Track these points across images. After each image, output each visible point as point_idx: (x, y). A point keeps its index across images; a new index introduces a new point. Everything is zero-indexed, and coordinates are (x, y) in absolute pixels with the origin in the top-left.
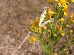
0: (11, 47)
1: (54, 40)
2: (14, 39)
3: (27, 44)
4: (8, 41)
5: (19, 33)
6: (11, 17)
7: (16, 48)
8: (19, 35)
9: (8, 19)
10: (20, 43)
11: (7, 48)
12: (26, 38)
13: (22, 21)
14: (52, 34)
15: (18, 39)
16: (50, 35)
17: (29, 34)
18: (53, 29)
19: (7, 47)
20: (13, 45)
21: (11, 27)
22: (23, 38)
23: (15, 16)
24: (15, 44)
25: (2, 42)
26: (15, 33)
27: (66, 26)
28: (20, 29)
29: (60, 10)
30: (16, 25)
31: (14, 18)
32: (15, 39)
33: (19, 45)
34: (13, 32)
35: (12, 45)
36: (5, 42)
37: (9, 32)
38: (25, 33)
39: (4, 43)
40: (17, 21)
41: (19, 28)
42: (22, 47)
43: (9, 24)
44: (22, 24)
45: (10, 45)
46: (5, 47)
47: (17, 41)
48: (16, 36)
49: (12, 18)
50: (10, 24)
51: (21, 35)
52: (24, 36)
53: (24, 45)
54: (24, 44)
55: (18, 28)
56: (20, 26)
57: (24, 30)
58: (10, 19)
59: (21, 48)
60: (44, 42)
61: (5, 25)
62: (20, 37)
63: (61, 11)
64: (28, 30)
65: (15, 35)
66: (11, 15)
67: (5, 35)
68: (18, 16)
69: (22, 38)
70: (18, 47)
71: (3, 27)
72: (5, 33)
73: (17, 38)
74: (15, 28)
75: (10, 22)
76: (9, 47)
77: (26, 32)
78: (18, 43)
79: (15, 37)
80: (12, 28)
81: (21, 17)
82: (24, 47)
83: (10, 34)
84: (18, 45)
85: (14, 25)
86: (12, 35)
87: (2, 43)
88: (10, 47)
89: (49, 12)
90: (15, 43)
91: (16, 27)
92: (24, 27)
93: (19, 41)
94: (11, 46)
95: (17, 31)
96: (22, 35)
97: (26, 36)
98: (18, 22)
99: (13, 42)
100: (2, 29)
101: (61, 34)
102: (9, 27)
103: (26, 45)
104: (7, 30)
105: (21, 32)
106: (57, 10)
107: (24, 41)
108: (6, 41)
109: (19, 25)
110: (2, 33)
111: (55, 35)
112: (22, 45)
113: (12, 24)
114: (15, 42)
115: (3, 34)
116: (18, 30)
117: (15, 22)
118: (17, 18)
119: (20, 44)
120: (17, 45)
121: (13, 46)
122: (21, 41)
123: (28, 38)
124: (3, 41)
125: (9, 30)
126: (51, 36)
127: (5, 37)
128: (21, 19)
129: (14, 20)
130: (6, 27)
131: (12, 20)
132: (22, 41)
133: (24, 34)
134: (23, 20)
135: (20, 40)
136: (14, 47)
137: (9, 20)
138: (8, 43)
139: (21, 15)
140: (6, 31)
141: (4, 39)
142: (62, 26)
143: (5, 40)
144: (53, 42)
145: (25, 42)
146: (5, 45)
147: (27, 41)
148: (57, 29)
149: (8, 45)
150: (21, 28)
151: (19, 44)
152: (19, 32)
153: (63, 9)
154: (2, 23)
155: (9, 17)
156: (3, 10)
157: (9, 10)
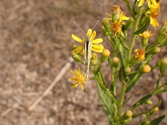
0: (28, 92)
1: (126, 81)
2: (35, 74)
3: (64, 86)
4: (23, 76)
5: (48, 60)
6: (30, 24)
7: (40, 93)
8: (47, 65)
9: (23, 26)
10: (50, 81)
11: (19, 92)
12: (63, 71)
13: (54, 32)
14: (123, 68)
15: (45, 74)
16: (118, 69)
17: (69, 61)
18: (124, 57)
19: (20, 90)
20: (34, 87)
21: (30, 45)
22: (55, 71)
23: (38, 21)
24: (37, 85)
25: (8, 79)
26: (37, 58)
27: (153, 50)
28: (50, 51)
29: (141, 13)
30: (41, 41)
31: (36, 25)
32: (38, 72)
33: (46, 88)
34: (33, 56)
35: (31, 86)
36: (15, 80)
37: (25, 57)
38: (61, 60)
39: (12, 83)
40: (44, 32)
41: (48, 49)
42: (54, 91)
43: (25, 38)
44: (54, 40)
45: (27, 86)
46: (16, 92)
47: (42, 78)
48: (41, 66)
49: (32, 26)
50: (28, 39)
51: (51, 65)
52: (59, 66)
53: (59, 88)
54: (59, 84)
55: (44, 48)
56: (50, 44)
57: (58, 54)
58: (27, 28)
59: (51, 93)
61: (16, 42)
62: (50, 69)
63: (144, 15)
64: (67, 53)
65: (38, 64)
66: (30, 19)
67: (15, 64)
68: (45, 21)
69: (53, 71)
70: (44, 91)
71: (11, 46)
72: (16, 60)
73: (42, 71)
74: (37, 49)
75: (27, 35)
76: (24, 91)
77: (63, 57)
78: (44, 81)
79: (39, 69)
80: (32, 49)
81: (53, 23)
82: (58, 91)
83: (27, 62)
84: (44, 86)
85: (36, 41)
86: (31, 64)
87: (8, 82)
88: (26, 90)
89: (118, 16)
90: (39, 82)
91: (41, 46)
92: (58, 46)
93: (47, 78)
94: (29, 88)
95: (42, 55)
96: (54, 64)
97: (63, 66)
98: (45, 35)
99: (33, 80)
100: (9, 50)
101: (143, 68)
102: (25, 46)
103: (62, 88)
104: (21, 53)
105: (53, 58)
106: (135, 13)
107: (59, 77)
108: (19, 78)
109: (47, 42)
110: (9, 58)
111: (128, 70)
112: (54, 88)
113: (33, 39)
114: (37, 79)
115: (11, 61)
116: (46, 53)
117: (39, 33)
118: (43, 27)
119: (49, 84)
120: (41, 87)
121: (33, 89)
122: (50, 78)
123: (67, 71)
124: (11, 76)
125: (25, 53)
126: (119, 72)
127: (15, 68)
128: (52, 29)
129: (36, 30)
130: (18, 46)
131: (32, 29)
132: (53, 77)
133: (59, 63)
134: (57, 30)
135: (49, 74)
136: (36, 90)
137: (25, 30)
138: (21, 82)
139: (51, 19)
140: (17, 55)
141: (12, 72)
142: (146, 49)
143: (16, 76)
144: (124, 84)
145: (60, 81)
146: (15, 86)
148: (134, 57)
149: (22, 86)
150: (52, 49)
151: (47, 85)
152: (48, 56)
153: (148, 12)
154: (10, 36)
155: (25, 23)
156: (13, 6)
157: (25, 7)
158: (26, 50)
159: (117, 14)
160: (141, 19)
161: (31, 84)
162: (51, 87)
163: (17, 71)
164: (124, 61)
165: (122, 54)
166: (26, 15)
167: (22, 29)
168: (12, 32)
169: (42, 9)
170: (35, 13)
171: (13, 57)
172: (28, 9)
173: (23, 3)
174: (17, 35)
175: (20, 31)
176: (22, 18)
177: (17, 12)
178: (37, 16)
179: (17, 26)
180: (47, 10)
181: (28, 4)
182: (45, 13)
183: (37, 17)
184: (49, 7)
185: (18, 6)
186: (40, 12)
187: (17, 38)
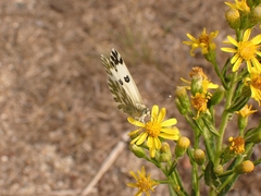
0: (59, 189)
2: (69, 161)
3: (115, 178)
4: (51, 165)
5: (89, 139)
6: (59, 82)
7: (78, 191)
8: (88, 147)
9: (49, 87)
10: (93, 172)
11: (45, 190)
12: (114, 155)
13: (98, 94)
14: (211, 166)
15: (85, 160)
16: (204, 167)
17: (122, 140)
18: (212, 145)
19: (47, 187)
20: (68, 181)
21: (60, 115)
22: (101, 156)
23: (72, 76)
24: (73, 179)
25: (27, 170)
26: (72, 136)
28: (92, 124)
29: (236, 80)
30: (77, 108)
31: (69, 83)
32: (74, 158)
33: (86, 183)
34: (65, 133)
35: (63, 180)
36: (38, 170)
37: (53, 135)
38: (109, 138)
39: (33, 175)
40: (81, 94)
41: (89, 120)
42: (99, 187)
43: (52, 105)
44: (98, 107)
45: (57, 180)
46: (40, 190)
47: (80, 168)
48: (78, 148)
49: (63, 85)
50: (57, 106)
51: (94, 146)
52: (107, 147)
53: (107, 182)
54: (107, 176)
55: (83, 119)
56: (93, 115)
57: (104, 128)
58: (56, 89)
59: (95, 191)
60: (182, 189)
61: (39, 111)
62: (92, 153)
63: (240, 83)
64: (118, 127)
65: (74, 146)
66: (59, 75)
67: (38, 146)
68: (83, 77)
69: (97, 155)
70: (84, 188)
71: (31, 118)
72: (39, 139)
73: (79, 155)
74: (72, 121)
75: (56, 99)
76: (53, 189)
77: (113, 133)
78: (84, 172)
79: (76, 152)
80: (65, 121)
81: (96, 79)
82: (107, 188)
83: (56, 142)
84: (84, 180)
85: (70, 109)
86: (62, 145)
87: (27, 175)
88: (56, 187)
90: (76, 174)
91: (78, 116)
92: (104, 115)
93: (88, 167)
94: (61, 184)
95: (79, 131)
96: (98, 145)
97: (113, 147)
98: (84, 99)
99: (67, 170)
100: (28, 124)
102: (53, 117)
103: (113, 183)
104: (46, 128)
105: (97, 136)
106: (227, 80)
107: (106, 166)
108: (44, 167)
109: (87, 109)
110: (28, 137)
111: (220, 169)
112: (100, 182)
113: (64, 105)
114: (72, 169)
115: (32, 142)
116: (86, 127)
117: (75, 97)
118: (79, 86)
119: (92, 177)
120: (79, 182)
121: (67, 186)
122: (93, 167)
123: (119, 155)
124: (33, 165)
125: (54, 129)
126: (206, 171)
127: (39, 152)
128: (94, 89)
129: (69, 92)
130: (42, 117)
131: (63, 90)
132: (98, 165)
133: (107, 142)
134: (101, 91)
135: (91, 161)
136: (72, 187)
137: (52, 92)
138: (48, 174)
139: (93, 74)
140: (41, 131)
141: (34, 159)
143: (40, 165)
144: (212, 189)
145: (109, 172)
146: (39, 180)
147: (116, 166)
148: (228, 148)
149: (50, 181)
150: (94, 120)
151: (88, 177)
152: (88, 133)
153: (248, 79)
154: (28, 101)
155: (52, 80)
156: (32, 55)
157: (52, 55)
158: (55, 123)
159: (198, 79)
160: (237, 89)
161: (64, 178)
162: (94, 182)
163: (41, 156)
164: (211, 154)
165: (209, 142)
166: (52, 69)
167: (47, 91)
168: (32, 95)
169: (77, 59)
170: (67, 65)
171: (35, 135)
172: (56, 59)
173: (49, 50)
174: (40, 99)
175: (44, 94)
176: (47, 73)
177: (39, 64)
178: (70, 69)
179: (41, 86)
180: (85, 59)
181: (55, 51)
182: (83, 64)
183: (70, 71)
184: (88, 55)
185: (40, 54)
186: (75, 63)
187: (40, 105)
